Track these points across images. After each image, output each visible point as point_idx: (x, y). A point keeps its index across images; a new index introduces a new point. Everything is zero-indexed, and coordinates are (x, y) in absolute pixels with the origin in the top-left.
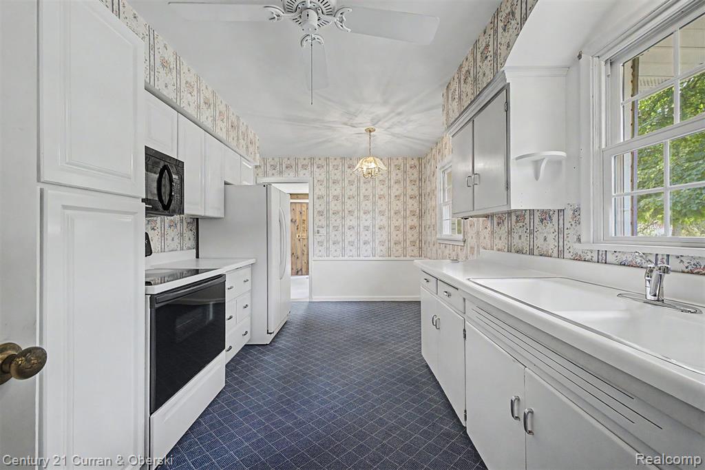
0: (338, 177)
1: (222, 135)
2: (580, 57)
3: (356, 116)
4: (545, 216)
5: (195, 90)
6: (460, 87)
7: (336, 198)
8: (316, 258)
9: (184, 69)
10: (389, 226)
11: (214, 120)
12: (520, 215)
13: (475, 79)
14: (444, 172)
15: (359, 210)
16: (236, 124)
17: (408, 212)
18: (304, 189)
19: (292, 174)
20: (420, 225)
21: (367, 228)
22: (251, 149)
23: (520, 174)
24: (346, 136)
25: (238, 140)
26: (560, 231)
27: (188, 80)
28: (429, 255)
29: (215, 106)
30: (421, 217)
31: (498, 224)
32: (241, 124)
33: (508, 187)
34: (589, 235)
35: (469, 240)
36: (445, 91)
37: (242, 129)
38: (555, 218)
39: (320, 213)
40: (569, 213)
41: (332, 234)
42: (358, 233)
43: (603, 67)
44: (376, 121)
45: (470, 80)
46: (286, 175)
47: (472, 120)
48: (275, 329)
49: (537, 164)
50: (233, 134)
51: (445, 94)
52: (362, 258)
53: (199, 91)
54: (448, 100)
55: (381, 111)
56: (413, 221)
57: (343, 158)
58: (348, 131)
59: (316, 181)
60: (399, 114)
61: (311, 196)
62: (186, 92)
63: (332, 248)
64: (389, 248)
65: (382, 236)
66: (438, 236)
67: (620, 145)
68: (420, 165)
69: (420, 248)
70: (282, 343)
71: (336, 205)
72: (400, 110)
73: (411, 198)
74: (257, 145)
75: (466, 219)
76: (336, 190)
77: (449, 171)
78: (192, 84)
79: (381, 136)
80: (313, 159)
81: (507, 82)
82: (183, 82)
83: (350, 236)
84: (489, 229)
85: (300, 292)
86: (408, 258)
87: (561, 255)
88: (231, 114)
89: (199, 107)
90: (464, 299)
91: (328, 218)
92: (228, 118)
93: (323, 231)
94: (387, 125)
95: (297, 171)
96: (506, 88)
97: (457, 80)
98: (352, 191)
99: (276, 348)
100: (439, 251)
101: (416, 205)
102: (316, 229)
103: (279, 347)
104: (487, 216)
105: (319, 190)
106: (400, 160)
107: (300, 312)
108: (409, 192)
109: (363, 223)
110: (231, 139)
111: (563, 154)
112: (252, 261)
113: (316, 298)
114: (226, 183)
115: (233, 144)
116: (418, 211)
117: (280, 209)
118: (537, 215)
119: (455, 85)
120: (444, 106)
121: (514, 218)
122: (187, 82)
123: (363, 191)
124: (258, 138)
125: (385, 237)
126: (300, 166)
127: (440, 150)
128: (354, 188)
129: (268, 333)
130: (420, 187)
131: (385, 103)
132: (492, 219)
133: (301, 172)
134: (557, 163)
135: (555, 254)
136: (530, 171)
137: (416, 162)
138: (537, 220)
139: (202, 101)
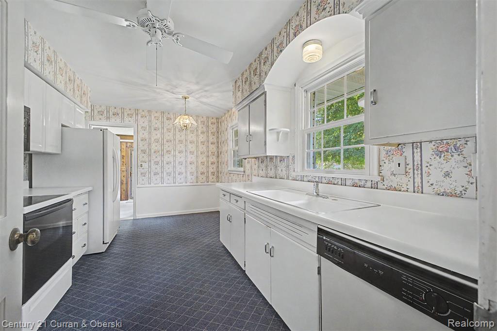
0: (159, 125)
1: (61, 86)
2: (295, 85)
3: (177, 88)
4: (282, 159)
5: (40, 48)
6: (242, 85)
7: (157, 141)
8: (139, 186)
9: (31, 31)
10: (197, 162)
11: (55, 74)
12: (271, 158)
13: (250, 84)
14: (233, 129)
15: (175, 150)
16: (72, 78)
17: (210, 153)
18: (130, 132)
19: (118, 121)
20: (218, 162)
21: (181, 163)
22: (84, 99)
23: (270, 138)
24: (169, 99)
25: (74, 91)
26: (288, 166)
27: (35, 41)
28: (223, 181)
29: (56, 62)
30: (218, 157)
31: (262, 162)
32: (76, 78)
33: (265, 144)
34: (298, 169)
35: (247, 171)
36: (234, 84)
37: (78, 82)
38: (286, 160)
39: (144, 152)
40: (291, 158)
41: (153, 167)
42: (174, 167)
43: (303, 93)
44: (190, 93)
45: (248, 83)
46: (113, 120)
47: (248, 105)
48: (109, 240)
49: (278, 133)
50: (70, 86)
51: (234, 86)
52: (177, 184)
53: (43, 50)
54: (236, 89)
55: (194, 87)
56: (213, 159)
57: (163, 113)
58: (169, 96)
59: (140, 127)
60: (206, 91)
61: (135, 137)
62: (32, 51)
63: (154, 178)
64: (197, 177)
65: (192, 168)
66: (229, 169)
67: (309, 129)
68: (218, 122)
69: (218, 177)
70: (116, 250)
71: (156, 146)
72: (207, 89)
73: (212, 144)
74: (89, 95)
75: (245, 159)
76: (156, 135)
77: (236, 129)
78: (38, 44)
79: (192, 102)
80: (137, 110)
81: (266, 90)
82: (30, 43)
83: (168, 168)
84: (257, 165)
85: (126, 212)
86: (209, 183)
87: (288, 178)
88: (68, 70)
89: (42, 63)
90: (245, 202)
91: (150, 155)
92: (66, 73)
93: (145, 165)
94: (197, 96)
95: (123, 119)
96: (265, 93)
97: (240, 80)
98: (169, 136)
99: (112, 253)
100: (230, 178)
101: (215, 149)
102: (139, 164)
103: (114, 253)
104: (256, 158)
105: (144, 134)
106: (205, 119)
107: (127, 227)
108: (211, 140)
109: (178, 160)
110: (68, 91)
111: (288, 130)
112: (90, 189)
113: (139, 216)
114: (63, 126)
115: (70, 94)
116: (216, 153)
117: (114, 148)
118: (278, 158)
119: (239, 83)
120: (233, 92)
121: (268, 159)
122: (33, 43)
123: (178, 136)
124: (90, 89)
125: (194, 169)
126: (126, 114)
127: (230, 115)
128: (171, 134)
129: (103, 243)
130: (218, 137)
131: (197, 83)
132: (259, 160)
133: (127, 119)
134: (286, 133)
135: (286, 178)
136: (275, 136)
137: (214, 120)
138: (278, 160)
139: (45, 59)
